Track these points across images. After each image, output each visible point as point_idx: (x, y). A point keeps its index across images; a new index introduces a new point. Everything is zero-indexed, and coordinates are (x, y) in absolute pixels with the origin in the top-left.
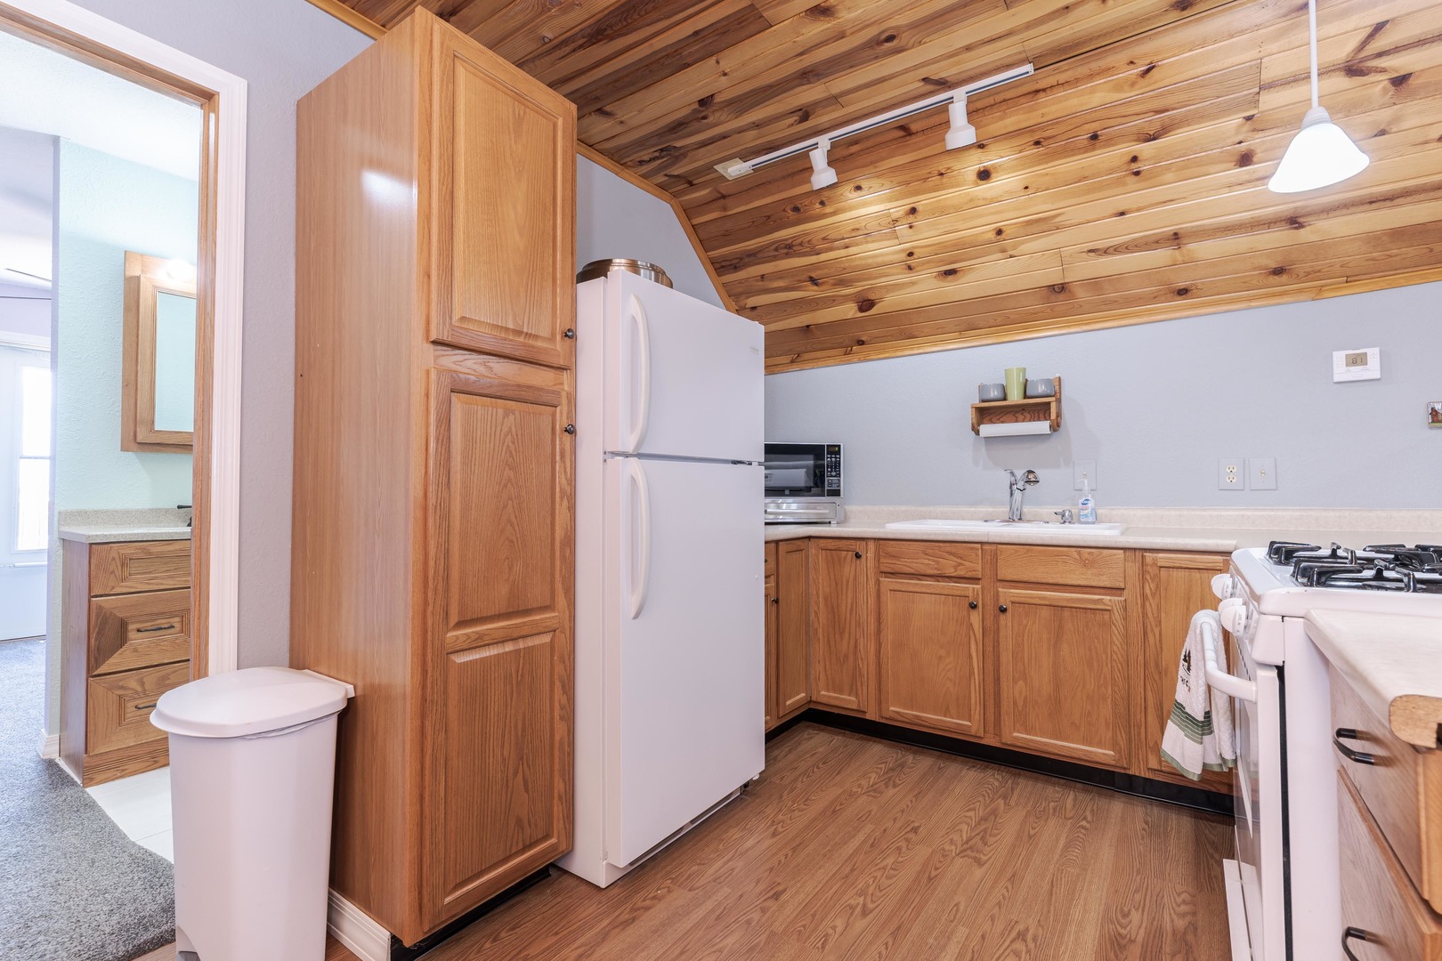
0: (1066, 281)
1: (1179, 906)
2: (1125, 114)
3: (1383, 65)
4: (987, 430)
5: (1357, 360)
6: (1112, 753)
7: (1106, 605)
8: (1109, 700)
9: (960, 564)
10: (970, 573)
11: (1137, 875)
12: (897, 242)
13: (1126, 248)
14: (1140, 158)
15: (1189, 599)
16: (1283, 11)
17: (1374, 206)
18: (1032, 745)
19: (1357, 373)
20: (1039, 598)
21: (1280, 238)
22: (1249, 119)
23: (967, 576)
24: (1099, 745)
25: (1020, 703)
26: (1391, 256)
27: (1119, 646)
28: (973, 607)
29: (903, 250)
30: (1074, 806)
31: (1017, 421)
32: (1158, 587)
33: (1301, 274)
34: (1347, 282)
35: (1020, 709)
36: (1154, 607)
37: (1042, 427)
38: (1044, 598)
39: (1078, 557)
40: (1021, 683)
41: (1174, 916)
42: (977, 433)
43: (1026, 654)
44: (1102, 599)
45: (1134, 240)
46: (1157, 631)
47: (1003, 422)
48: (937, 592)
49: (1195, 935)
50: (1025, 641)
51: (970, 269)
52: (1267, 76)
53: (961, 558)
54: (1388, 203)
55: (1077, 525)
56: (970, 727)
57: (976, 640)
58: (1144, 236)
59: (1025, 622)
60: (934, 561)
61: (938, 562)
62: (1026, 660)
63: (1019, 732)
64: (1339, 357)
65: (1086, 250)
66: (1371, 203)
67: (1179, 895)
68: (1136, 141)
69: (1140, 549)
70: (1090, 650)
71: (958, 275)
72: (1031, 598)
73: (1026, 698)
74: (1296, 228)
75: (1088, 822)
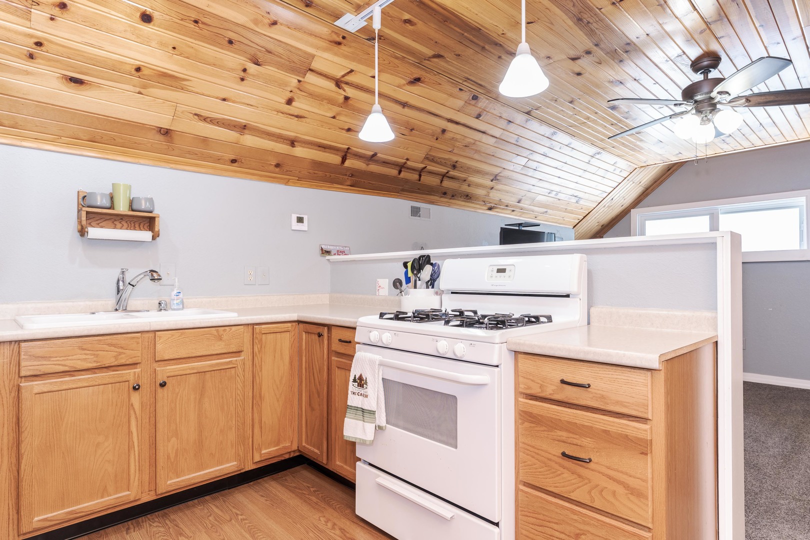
0: (171, 128)
2: (253, 41)
3: (345, 88)
4: (94, 232)
5: (300, 220)
6: (235, 463)
7: (234, 364)
8: (234, 428)
9: (120, 353)
10: (130, 360)
13: (217, 122)
14: (248, 71)
15: (275, 351)
16: (331, 39)
17: (320, 148)
18: (183, 484)
19: (300, 226)
20: (189, 369)
21: (282, 148)
22: (299, 81)
23: (128, 363)
24: (228, 461)
25: (172, 456)
26: (315, 173)
27: (241, 390)
28: (136, 388)
29: (31, 36)
31: (115, 228)
32: (261, 347)
33: (285, 171)
34: (298, 180)
35: (172, 460)
36: (260, 359)
37: (146, 235)
38: (193, 368)
39: (216, 334)
40: (174, 439)
42: (82, 232)
43: (178, 415)
44: (232, 361)
45: (224, 119)
46: (260, 374)
47: (102, 227)
48: (97, 383)
50: (178, 405)
51: (98, 86)
52: (315, 65)
53: (122, 348)
54: (323, 149)
56: (129, 495)
57: (136, 418)
58: (230, 120)
59: (177, 390)
60: (91, 355)
61: (97, 356)
62: (178, 420)
63: (171, 479)
64: (294, 218)
65: (194, 112)
66: (319, 146)
68: (250, 60)
69: (251, 324)
70: (223, 397)
71: (82, 87)
72: (183, 370)
73: (177, 450)
74: (293, 147)
75: (242, 515)
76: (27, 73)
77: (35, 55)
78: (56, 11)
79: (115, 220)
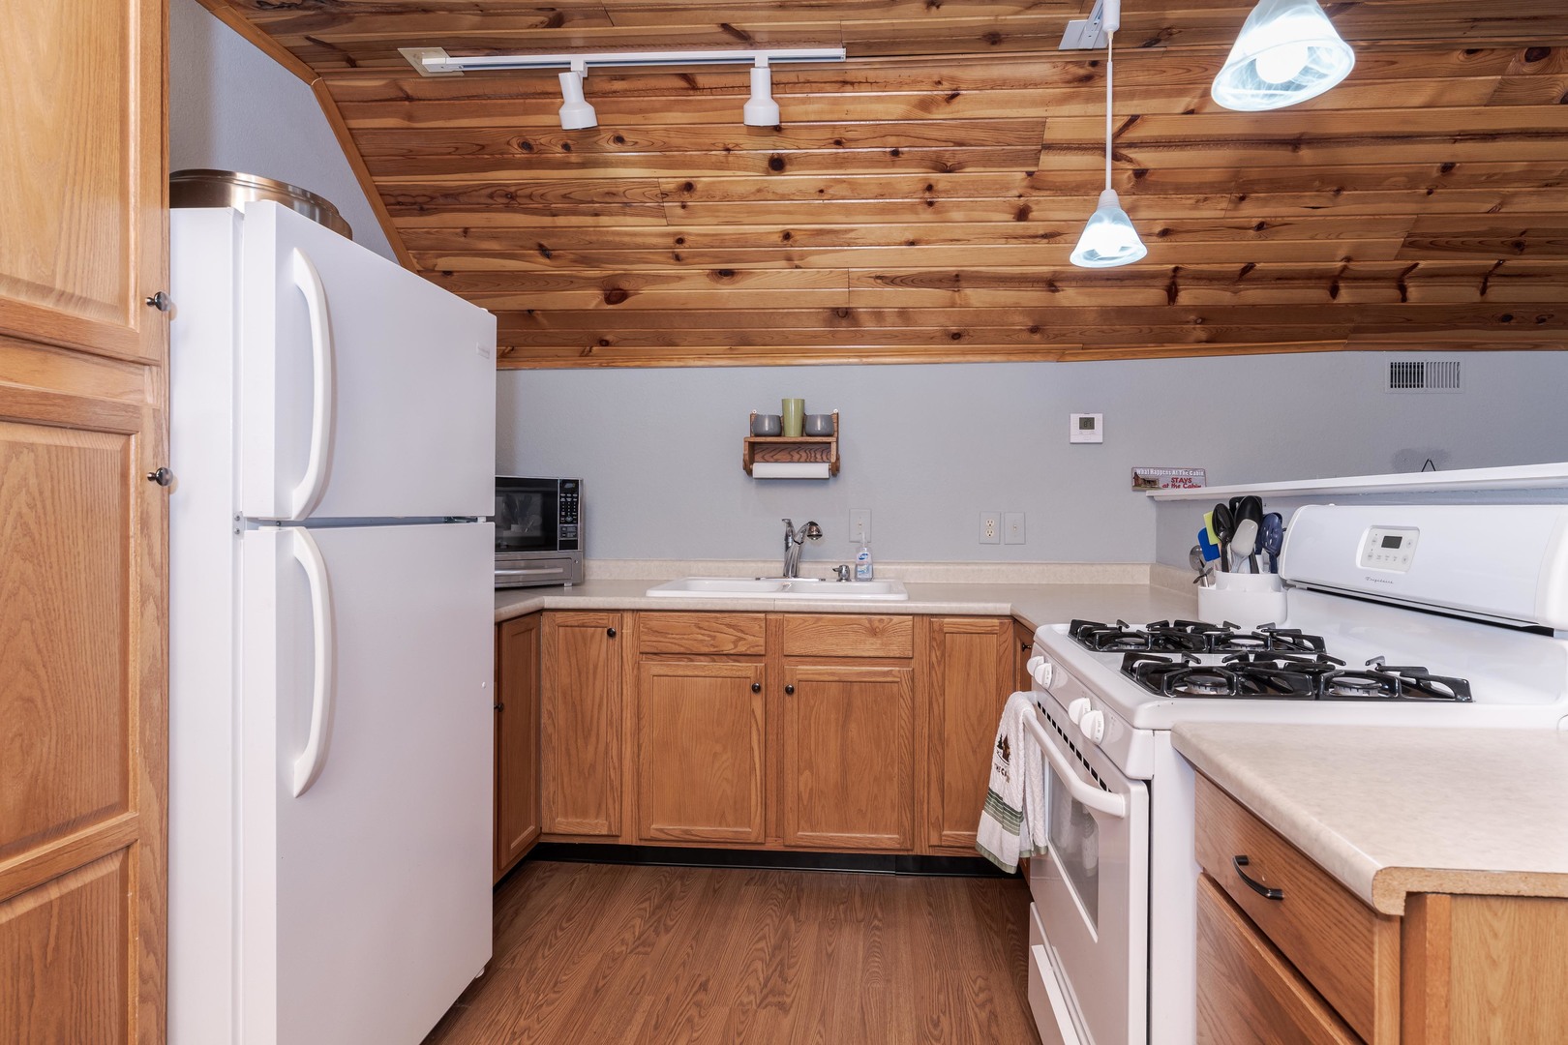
0: (851, 306)
1: (977, 995)
2: (929, 137)
3: (1131, 156)
4: (761, 469)
5: (1087, 424)
6: (896, 836)
7: (895, 677)
8: (895, 779)
9: (741, 639)
10: (752, 649)
11: (936, 971)
12: (664, 221)
13: (912, 281)
14: (935, 188)
15: (969, 665)
16: (1069, 77)
17: (1109, 283)
18: (818, 842)
19: (1087, 436)
20: (828, 674)
21: (1034, 297)
22: (1030, 174)
23: (748, 652)
24: (886, 830)
25: (805, 796)
26: (1114, 331)
27: (907, 721)
28: (756, 689)
29: (668, 235)
30: (862, 903)
31: (791, 461)
32: (943, 655)
33: (1051, 336)
34: (1083, 349)
35: (805, 803)
36: (940, 676)
37: (821, 470)
38: (833, 674)
39: (868, 625)
40: (807, 773)
41: (977, 1010)
42: (750, 472)
43: (813, 739)
44: (892, 671)
45: (920, 274)
46: (941, 701)
47: (776, 461)
48: (713, 674)
49: (998, 1026)
50: (813, 725)
51: (748, 273)
52: (1050, 136)
53: (742, 632)
54: (1119, 283)
55: (854, 584)
56: (750, 833)
57: (758, 730)
58: (930, 272)
59: (812, 702)
60: (709, 636)
61: (714, 638)
62: (813, 747)
63: (804, 830)
64: (1075, 419)
65: (873, 275)
66: (1108, 279)
67: (975, 982)
68: (933, 168)
69: (927, 615)
70: (878, 727)
71: (736, 278)
72: (819, 674)
73: (811, 789)
74: (1053, 291)
75: (880, 920)
76: (680, 278)
77: (683, 255)
78: (686, 196)
79: (794, 450)
